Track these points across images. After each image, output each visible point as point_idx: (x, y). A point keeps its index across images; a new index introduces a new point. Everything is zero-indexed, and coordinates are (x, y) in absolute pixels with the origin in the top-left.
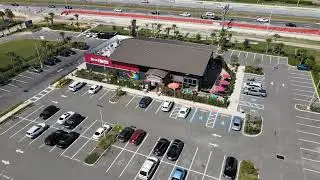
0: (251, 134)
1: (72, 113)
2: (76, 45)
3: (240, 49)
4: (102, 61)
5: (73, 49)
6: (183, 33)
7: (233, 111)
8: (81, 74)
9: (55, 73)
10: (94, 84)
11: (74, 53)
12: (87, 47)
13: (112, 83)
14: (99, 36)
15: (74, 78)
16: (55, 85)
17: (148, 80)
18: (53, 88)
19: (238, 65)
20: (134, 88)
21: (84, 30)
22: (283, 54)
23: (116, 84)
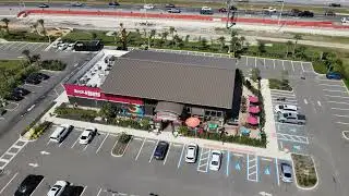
0: (306, 185)
1: (63, 184)
2: (46, 64)
3: (255, 54)
4: (90, 93)
5: (44, 71)
6: (182, 35)
7: (274, 151)
8: (63, 112)
9: (25, 113)
10: (84, 127)
11: (47, 77)
12: (62, 67)
13: (109, 123)
14: (76, 48)
15: (54, 120)
16: (28, 134)
17: (159, 118)
18: (26, 139)
19: (259, 79)
20: (140, 128)
21: (53, 39)
22: (305, 58)
23: (115, 124)
